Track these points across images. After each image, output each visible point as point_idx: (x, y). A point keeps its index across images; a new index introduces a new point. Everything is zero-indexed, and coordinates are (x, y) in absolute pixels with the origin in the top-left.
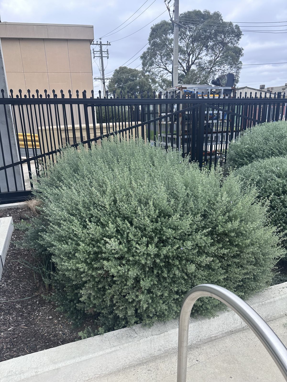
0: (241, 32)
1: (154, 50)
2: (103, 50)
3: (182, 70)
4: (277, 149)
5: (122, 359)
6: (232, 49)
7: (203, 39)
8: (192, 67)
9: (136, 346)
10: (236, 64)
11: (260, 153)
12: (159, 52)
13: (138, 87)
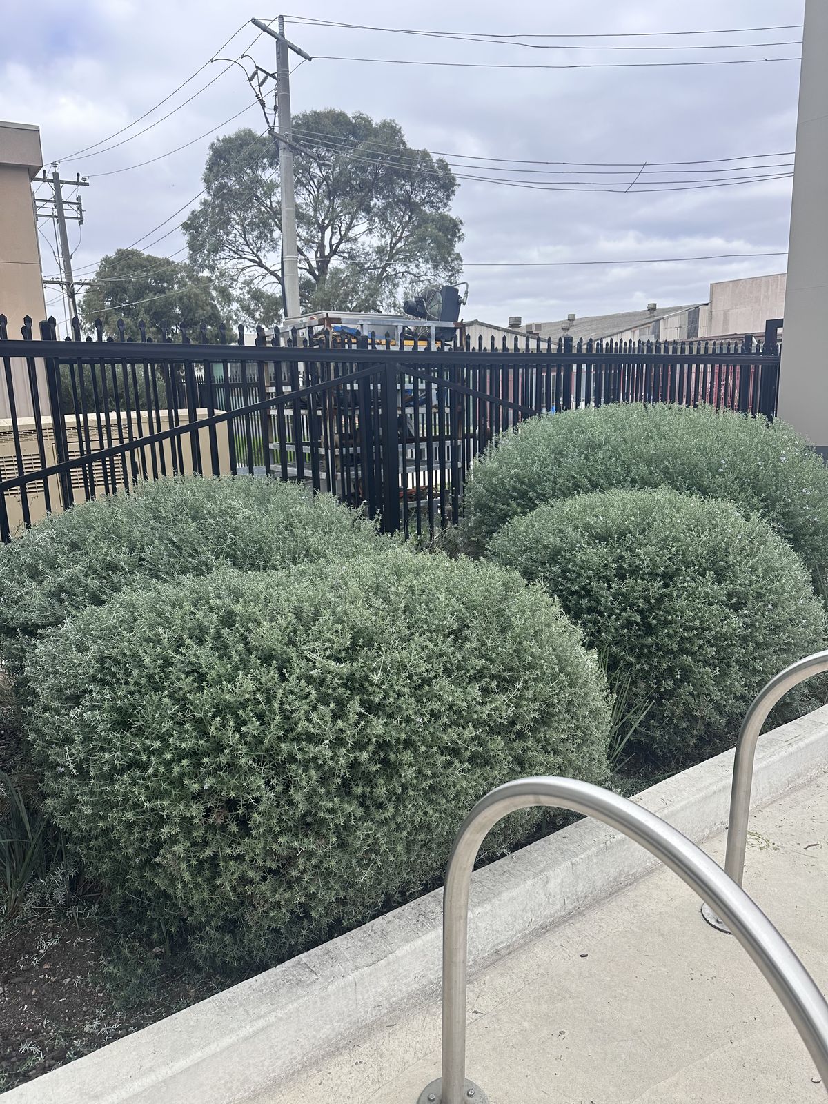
0: (454, 179)
1: (222, 210)
2: (64, 199)
3: (306, 269)
4: (586, 476)
5: (283, 1048)
6: (433, 221)
7: (356, 190)
8: (331, 261)
9: (319, 1004)
10: (446, 262)
11: (547, 487)
12: (238, 215)
13: (177, 311)
